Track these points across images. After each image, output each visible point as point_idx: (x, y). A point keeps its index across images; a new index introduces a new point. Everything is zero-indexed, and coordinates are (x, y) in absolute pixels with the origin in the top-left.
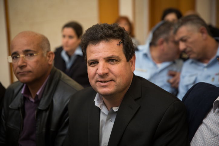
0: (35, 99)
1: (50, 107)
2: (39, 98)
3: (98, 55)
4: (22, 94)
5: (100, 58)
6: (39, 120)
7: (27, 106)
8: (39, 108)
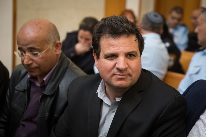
0: (41, 84)
1: (56, 93)
2: (45, 83)
3: (119, 49)
4: (29, 78)
5: (121, 53)
6: (43, 104)
7: (33, 89)
8: (45, 93)
